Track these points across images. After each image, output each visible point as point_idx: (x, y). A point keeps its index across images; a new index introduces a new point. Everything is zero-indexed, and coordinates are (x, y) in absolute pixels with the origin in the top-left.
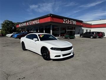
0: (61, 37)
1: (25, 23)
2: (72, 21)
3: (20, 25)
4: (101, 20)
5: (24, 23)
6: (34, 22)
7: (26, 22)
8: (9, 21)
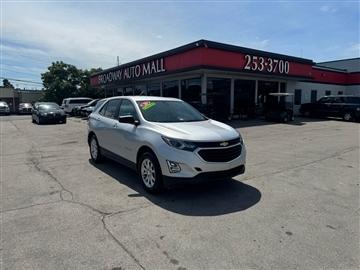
0: (237, 116)
1: (120, 73)
2: (274, 64)
3: (101, 79)
6: (146, 70)
7: (122, 68)
8: (65, 66)
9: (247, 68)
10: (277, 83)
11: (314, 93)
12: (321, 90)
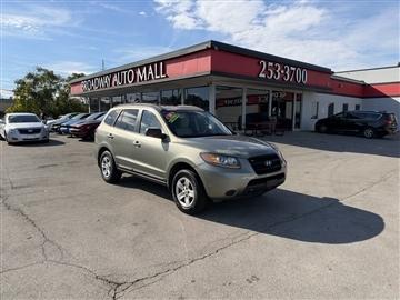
1: (108, 79)
2: (291, 72)
6: (141, 75)
9: (262, 75)
10: (293, 94)
12: (339, 103)
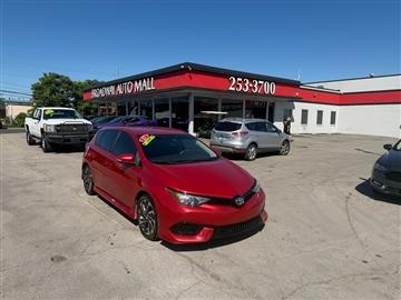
1: (112, 88)
2: (259, 85)
3: (94, 94)
4: (372, 77)
5: (108, 85)
6: (138, 86)
7: (115, 83)
9: (231, 88)
10: (266, 103)
11: (305, 113)
12: (312, 110)
